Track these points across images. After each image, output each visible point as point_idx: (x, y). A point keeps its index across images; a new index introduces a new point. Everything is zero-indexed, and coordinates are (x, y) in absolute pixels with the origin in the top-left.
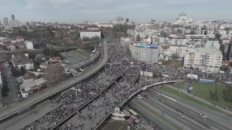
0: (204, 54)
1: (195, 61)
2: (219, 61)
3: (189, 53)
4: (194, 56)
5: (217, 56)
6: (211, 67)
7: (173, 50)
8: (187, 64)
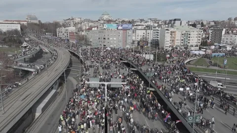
0: (185, 32)
1: (176, 41)
2: (199, 38)
3: (169, 32)
4: (175, 35)
5: (197, 33)
6: (192, 46)
7: (139, 35)
8: (169, 45)
